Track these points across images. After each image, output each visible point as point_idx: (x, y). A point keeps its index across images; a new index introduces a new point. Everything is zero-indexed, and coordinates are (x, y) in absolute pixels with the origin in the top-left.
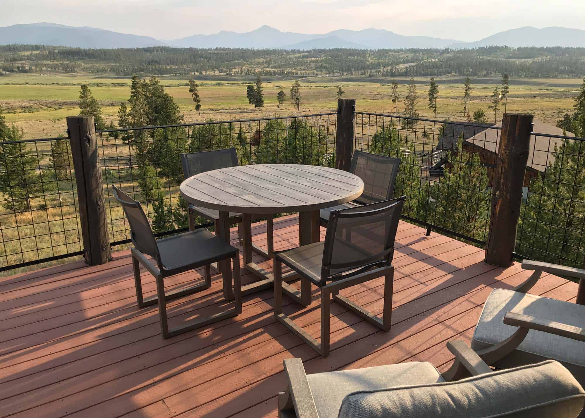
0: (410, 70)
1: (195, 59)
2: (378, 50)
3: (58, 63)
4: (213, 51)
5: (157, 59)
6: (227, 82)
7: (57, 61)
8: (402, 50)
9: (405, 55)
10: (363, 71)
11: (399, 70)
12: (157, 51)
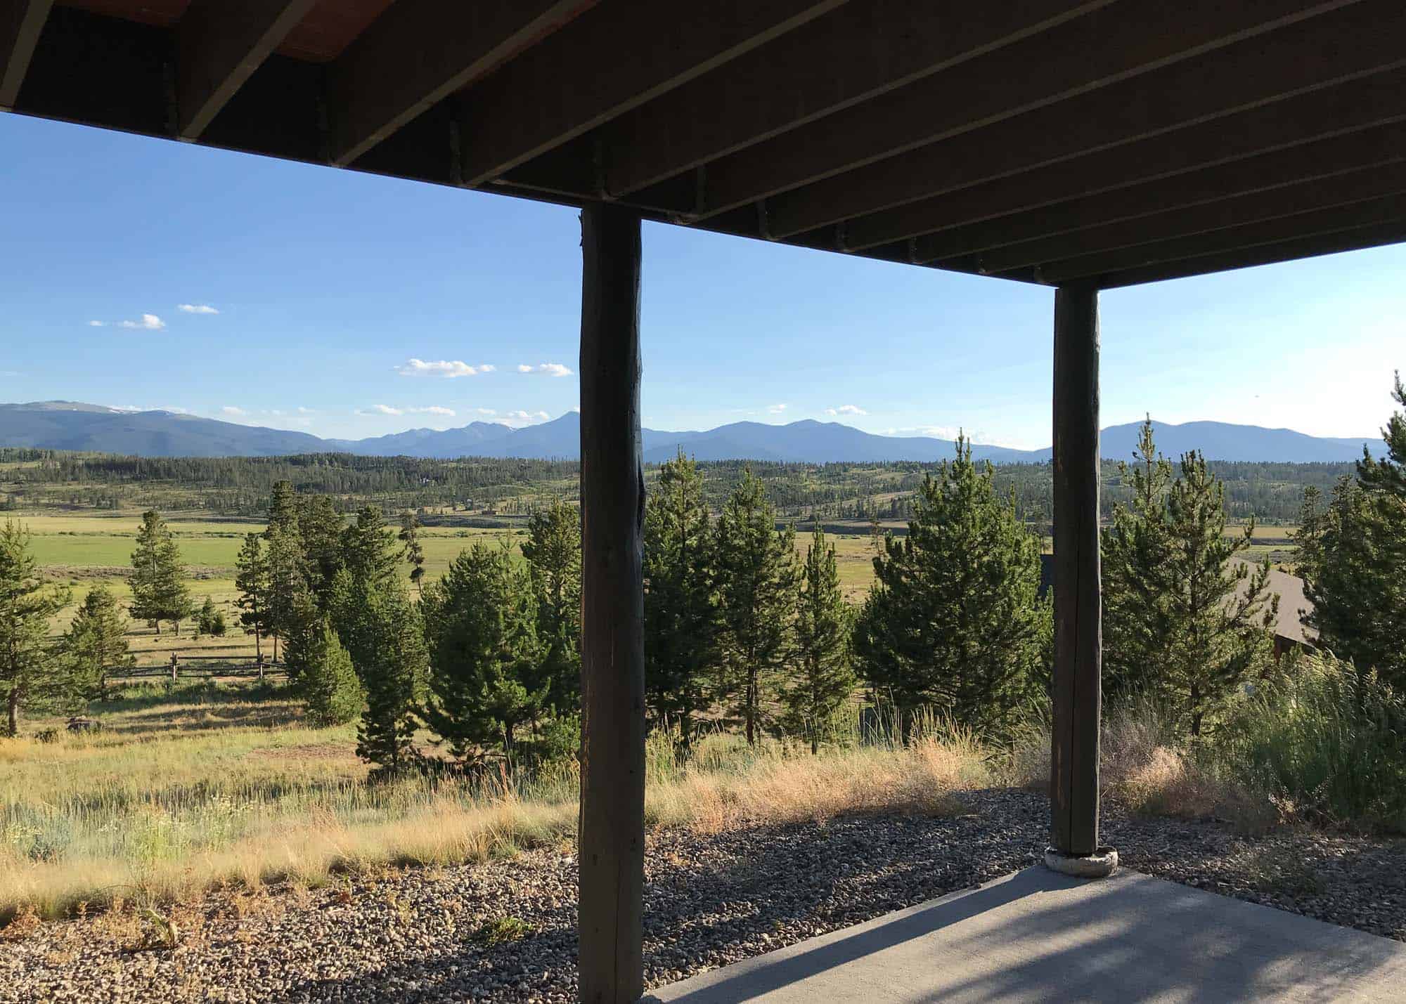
0: (901, 507)
1: (409, 481)
2: (827, 464)
3: (80, 487)
4: (454, 465)
5: (319, 479)
6: (484, 530)
7: (79, 484)
8: (880, 465)
9: (887, 476)
10: (796, 508)
11: (877, 505)
12: (321, 462)
